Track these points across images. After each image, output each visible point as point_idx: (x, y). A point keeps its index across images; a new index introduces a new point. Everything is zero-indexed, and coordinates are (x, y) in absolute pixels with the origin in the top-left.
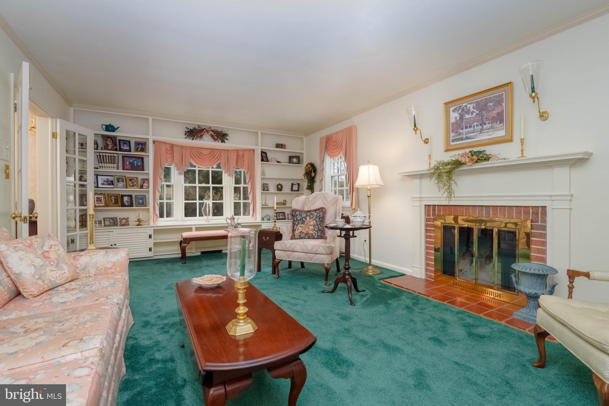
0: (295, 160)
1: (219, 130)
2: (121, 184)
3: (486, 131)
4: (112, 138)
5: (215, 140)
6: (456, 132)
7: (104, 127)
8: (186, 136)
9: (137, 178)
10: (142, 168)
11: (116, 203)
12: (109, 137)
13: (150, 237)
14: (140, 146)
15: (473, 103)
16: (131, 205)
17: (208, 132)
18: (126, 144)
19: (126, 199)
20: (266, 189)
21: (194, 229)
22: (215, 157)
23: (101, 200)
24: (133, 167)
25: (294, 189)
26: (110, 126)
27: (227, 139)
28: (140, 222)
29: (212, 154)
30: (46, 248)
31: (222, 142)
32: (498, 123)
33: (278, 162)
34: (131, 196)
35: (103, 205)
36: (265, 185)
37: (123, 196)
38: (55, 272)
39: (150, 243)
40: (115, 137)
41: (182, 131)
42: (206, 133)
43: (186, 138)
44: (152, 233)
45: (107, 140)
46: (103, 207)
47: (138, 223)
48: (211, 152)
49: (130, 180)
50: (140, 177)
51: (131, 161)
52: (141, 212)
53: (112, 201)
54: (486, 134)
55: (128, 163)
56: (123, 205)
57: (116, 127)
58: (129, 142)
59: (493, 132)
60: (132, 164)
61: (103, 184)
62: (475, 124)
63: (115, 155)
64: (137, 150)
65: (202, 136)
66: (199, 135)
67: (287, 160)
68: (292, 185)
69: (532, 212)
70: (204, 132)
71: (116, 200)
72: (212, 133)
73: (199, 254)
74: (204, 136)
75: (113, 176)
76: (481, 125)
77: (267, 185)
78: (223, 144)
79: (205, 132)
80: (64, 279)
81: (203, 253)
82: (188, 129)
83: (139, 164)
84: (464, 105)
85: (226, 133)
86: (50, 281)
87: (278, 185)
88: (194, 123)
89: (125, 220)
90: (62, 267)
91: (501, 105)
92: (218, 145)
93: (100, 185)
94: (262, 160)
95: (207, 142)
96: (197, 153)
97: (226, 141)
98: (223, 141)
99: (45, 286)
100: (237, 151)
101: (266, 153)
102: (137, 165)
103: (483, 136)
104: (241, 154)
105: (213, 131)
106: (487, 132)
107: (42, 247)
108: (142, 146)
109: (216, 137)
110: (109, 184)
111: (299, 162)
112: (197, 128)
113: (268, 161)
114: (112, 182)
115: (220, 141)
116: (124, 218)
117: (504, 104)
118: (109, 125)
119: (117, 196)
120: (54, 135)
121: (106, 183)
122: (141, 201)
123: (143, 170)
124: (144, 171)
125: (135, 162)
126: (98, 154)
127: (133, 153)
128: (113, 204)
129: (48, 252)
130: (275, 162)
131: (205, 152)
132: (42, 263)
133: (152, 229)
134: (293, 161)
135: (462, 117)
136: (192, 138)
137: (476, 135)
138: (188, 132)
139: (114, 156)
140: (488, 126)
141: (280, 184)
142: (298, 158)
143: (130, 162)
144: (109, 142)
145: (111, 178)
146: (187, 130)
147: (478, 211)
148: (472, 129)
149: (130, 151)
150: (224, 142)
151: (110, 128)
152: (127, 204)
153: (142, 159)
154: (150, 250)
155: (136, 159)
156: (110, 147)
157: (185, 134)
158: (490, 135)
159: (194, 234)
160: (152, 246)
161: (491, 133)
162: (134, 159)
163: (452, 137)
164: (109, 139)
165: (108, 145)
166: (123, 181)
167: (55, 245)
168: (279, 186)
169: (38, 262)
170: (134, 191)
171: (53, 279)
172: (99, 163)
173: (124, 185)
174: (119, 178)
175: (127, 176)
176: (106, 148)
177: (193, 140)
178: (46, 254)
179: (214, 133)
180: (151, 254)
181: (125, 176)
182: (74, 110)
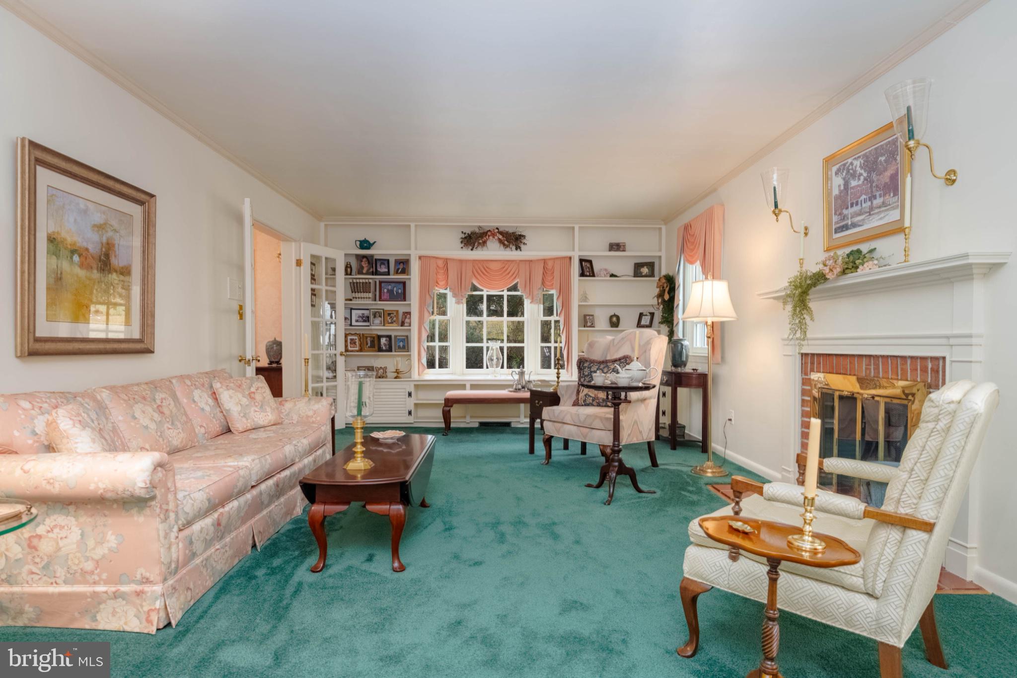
0: (645, 270)
1: (511, 231)
2: (377, 321)
3: (876, 211)
4: (369, 258)
5: (506, 246)
6: (840, 214)
7: (358, 243)
8: (463, 244)
9: (397, 311)
10: (403, 296)
11: (372, 346)
12: (364, 256)
13: (410, 394)
14: (401, 266)
15: (859, 157)
16: (390, 350)
17: (494, 235)
18: (384, 264)
19: (383, 341)
20: (589, 324)
21: (468, 386)
22: (510, 274)
23: (355, 343)
24: (393, 297)
25: (643, 323)
26: (365, 241)
27: (524, 244)
28: (398, 373)
29: (505, 269)
30: (253, 390)
31: (516, 249)
32: (892, 195)
33: (612, 275)
34: (389, 337)
35: (357, 349)
36: (588, 317)
37: (379, 337)
38: (258, 413)
39: (410, 403)
40: (372, 256)
41: (456, 238)
42: (491, 237)
43: (462, 248)
44: (412, 390)
45: (362, 261)
46: (357, 351)
47: (395, 374)
48: (503, 265)
49: (389, 314)
50: (402, 310)
51: (390, 287)
52: (399, 359)
53: (367, 344)
54: (877, 217)
55: (385, 290)
56: (380, 350)
57: (371, 242)
58: (388, 261)
59: (886, 213)
60: (390, 292)
61: (357, 321)
62: (864, 197)
63: (370, 281)
64: (397, 272)
65: (485, 243)
66: (481, 241)
67: (631, 271)
68: (641, 315)
69: (931, 368)
70: (487, 237)
71: (372, 342)
72: (500, 237)
73: (477, 425)
74: (488, 243)
75: (368, 309)
76: (870, 199)
77: (591, 317)
78: (518, 252)
79: (489, 236)
80: (267, 421)
81: (482, 424)
82: (465, 234)
83: (400, 291)
84: (850, 161)
85: (522, 234)
86: (254, 421)
87: (611, 317)
88: (473, 224)
89: (382, 370)
90: (266, 409)
91: (896, 160)
92: (511, 254)
93: (354, 323)
94: (582, 274)
95: (493, 251)
96: (482, 268)
97: (522, 246)
98: (518, 248)
99: (249, 425)
100: (545, 261)
101: (590, 262)
102: (397, 293)
103: (873, 220)
104: (550, 264)
105: (501, 233)
106: (878, 213)
107: (250, 388)
108: (403, 265)
109: (506, 242)
110: (364, 321)
111: (652, 274)
112: (477, 230)
113: (593, 276)
114: (368, 317)
115: (514, 248)
116: (381, 368)
117: (898, 158)
118: (363, 241)
119: (374, 338)
120: (299, 263)
121: (361, 319)
122: (401, 344)
123: (404, 299)
124: (405, 301)
125: (395, 289)
126: (351, 281)
127: (393, 277)
128: (369, 347)
129: (254, 393)
130: (605, 276)
131: (493, 266)
132: (247, 403)
133: (412, 384)
134: (641, 273)
135: (846, 184)
136: (471, 248)
137: (863, 220)
138: (465, 238)
139: (370, 283)
140: (878, 201)
141: (615, 315)
142: (651, 265)
143: (388, 290)
144: (365, 264)
145: (366, 313)
146: (463, 236)
147: (866, 365)
148: (859, 207)
149: (388, 273)
150: (520, 248)
151: (365, 244)
152: (384, 348)
153: (404, 284)
154: (410, 413)
155: (397, 284)
156: (364, 271)
157: (462, 242)
158: (881, 219)
159: (468, 393)
160: (412, 408)
161: (882, 215)
162: (393, 285)
163: (837, 223)
164: (364, 260)
165: (362, 268)
166: (380, 316)
167: (262, 388)
168: (614, 319)
169: (245, 401)
170: (394, 330)
171: (255, 419)
172: (352, 292)
173: (381, 321)
174: (376, 312)
175: (386, 308)
176: (360, 272)
177: (472, 250)
178: (252, 395)
179: (503, 236)
180: (410, 419)
181: (383, 310)
182: (326, 225)
